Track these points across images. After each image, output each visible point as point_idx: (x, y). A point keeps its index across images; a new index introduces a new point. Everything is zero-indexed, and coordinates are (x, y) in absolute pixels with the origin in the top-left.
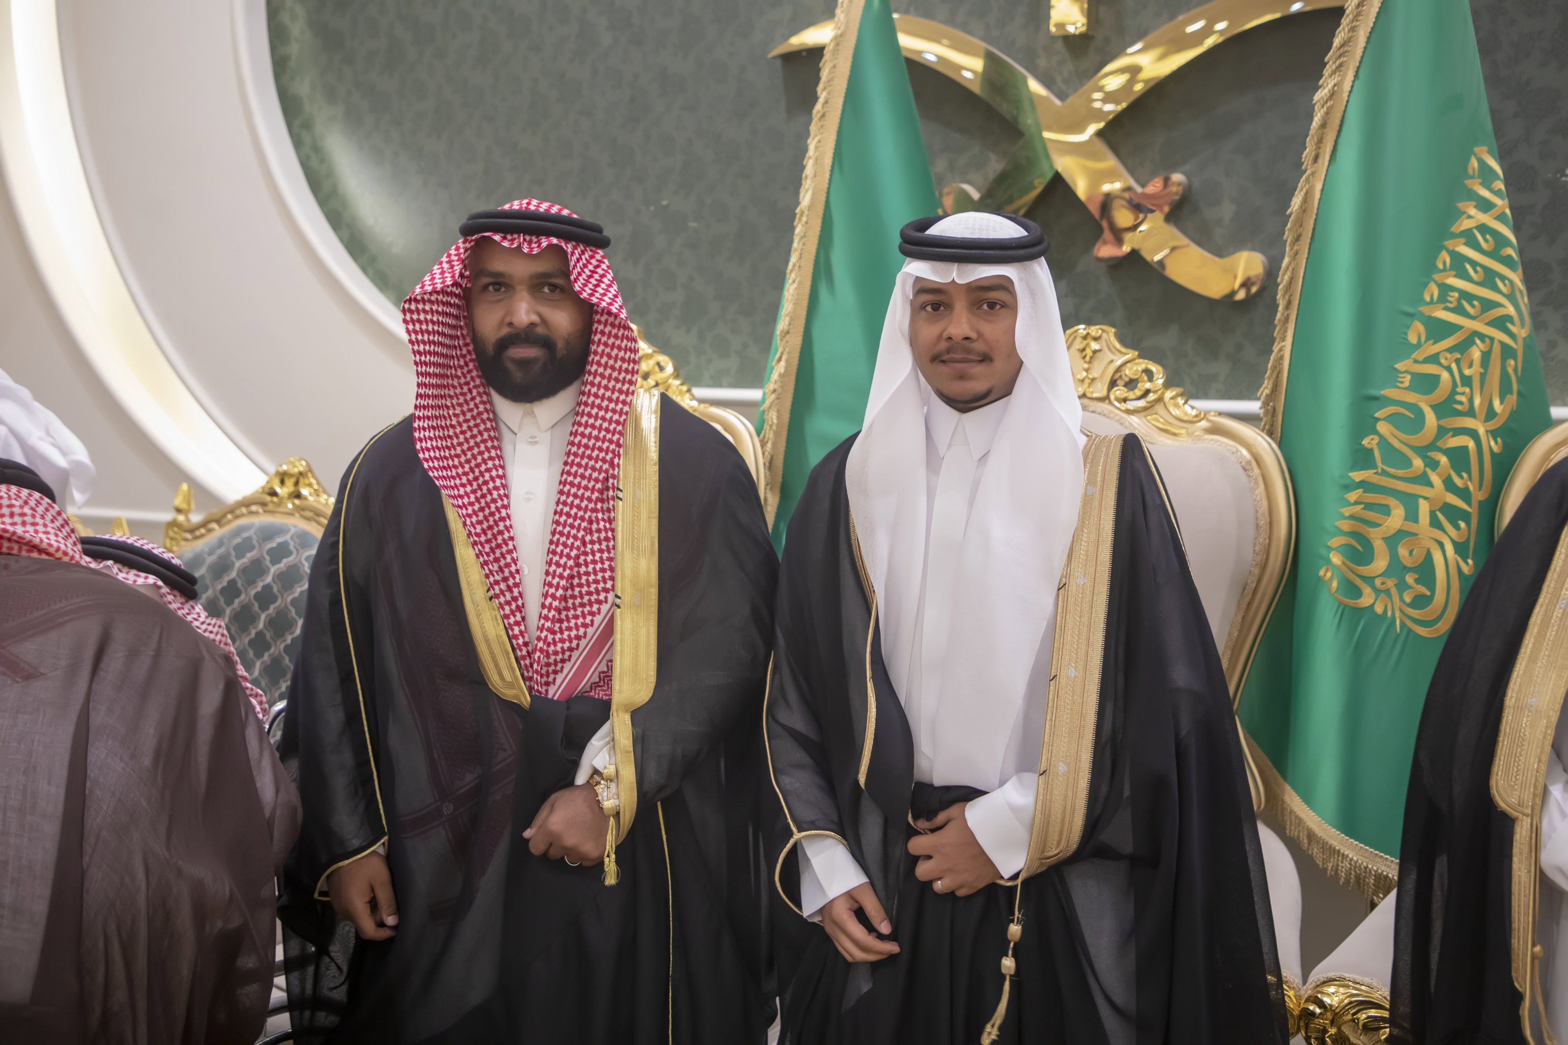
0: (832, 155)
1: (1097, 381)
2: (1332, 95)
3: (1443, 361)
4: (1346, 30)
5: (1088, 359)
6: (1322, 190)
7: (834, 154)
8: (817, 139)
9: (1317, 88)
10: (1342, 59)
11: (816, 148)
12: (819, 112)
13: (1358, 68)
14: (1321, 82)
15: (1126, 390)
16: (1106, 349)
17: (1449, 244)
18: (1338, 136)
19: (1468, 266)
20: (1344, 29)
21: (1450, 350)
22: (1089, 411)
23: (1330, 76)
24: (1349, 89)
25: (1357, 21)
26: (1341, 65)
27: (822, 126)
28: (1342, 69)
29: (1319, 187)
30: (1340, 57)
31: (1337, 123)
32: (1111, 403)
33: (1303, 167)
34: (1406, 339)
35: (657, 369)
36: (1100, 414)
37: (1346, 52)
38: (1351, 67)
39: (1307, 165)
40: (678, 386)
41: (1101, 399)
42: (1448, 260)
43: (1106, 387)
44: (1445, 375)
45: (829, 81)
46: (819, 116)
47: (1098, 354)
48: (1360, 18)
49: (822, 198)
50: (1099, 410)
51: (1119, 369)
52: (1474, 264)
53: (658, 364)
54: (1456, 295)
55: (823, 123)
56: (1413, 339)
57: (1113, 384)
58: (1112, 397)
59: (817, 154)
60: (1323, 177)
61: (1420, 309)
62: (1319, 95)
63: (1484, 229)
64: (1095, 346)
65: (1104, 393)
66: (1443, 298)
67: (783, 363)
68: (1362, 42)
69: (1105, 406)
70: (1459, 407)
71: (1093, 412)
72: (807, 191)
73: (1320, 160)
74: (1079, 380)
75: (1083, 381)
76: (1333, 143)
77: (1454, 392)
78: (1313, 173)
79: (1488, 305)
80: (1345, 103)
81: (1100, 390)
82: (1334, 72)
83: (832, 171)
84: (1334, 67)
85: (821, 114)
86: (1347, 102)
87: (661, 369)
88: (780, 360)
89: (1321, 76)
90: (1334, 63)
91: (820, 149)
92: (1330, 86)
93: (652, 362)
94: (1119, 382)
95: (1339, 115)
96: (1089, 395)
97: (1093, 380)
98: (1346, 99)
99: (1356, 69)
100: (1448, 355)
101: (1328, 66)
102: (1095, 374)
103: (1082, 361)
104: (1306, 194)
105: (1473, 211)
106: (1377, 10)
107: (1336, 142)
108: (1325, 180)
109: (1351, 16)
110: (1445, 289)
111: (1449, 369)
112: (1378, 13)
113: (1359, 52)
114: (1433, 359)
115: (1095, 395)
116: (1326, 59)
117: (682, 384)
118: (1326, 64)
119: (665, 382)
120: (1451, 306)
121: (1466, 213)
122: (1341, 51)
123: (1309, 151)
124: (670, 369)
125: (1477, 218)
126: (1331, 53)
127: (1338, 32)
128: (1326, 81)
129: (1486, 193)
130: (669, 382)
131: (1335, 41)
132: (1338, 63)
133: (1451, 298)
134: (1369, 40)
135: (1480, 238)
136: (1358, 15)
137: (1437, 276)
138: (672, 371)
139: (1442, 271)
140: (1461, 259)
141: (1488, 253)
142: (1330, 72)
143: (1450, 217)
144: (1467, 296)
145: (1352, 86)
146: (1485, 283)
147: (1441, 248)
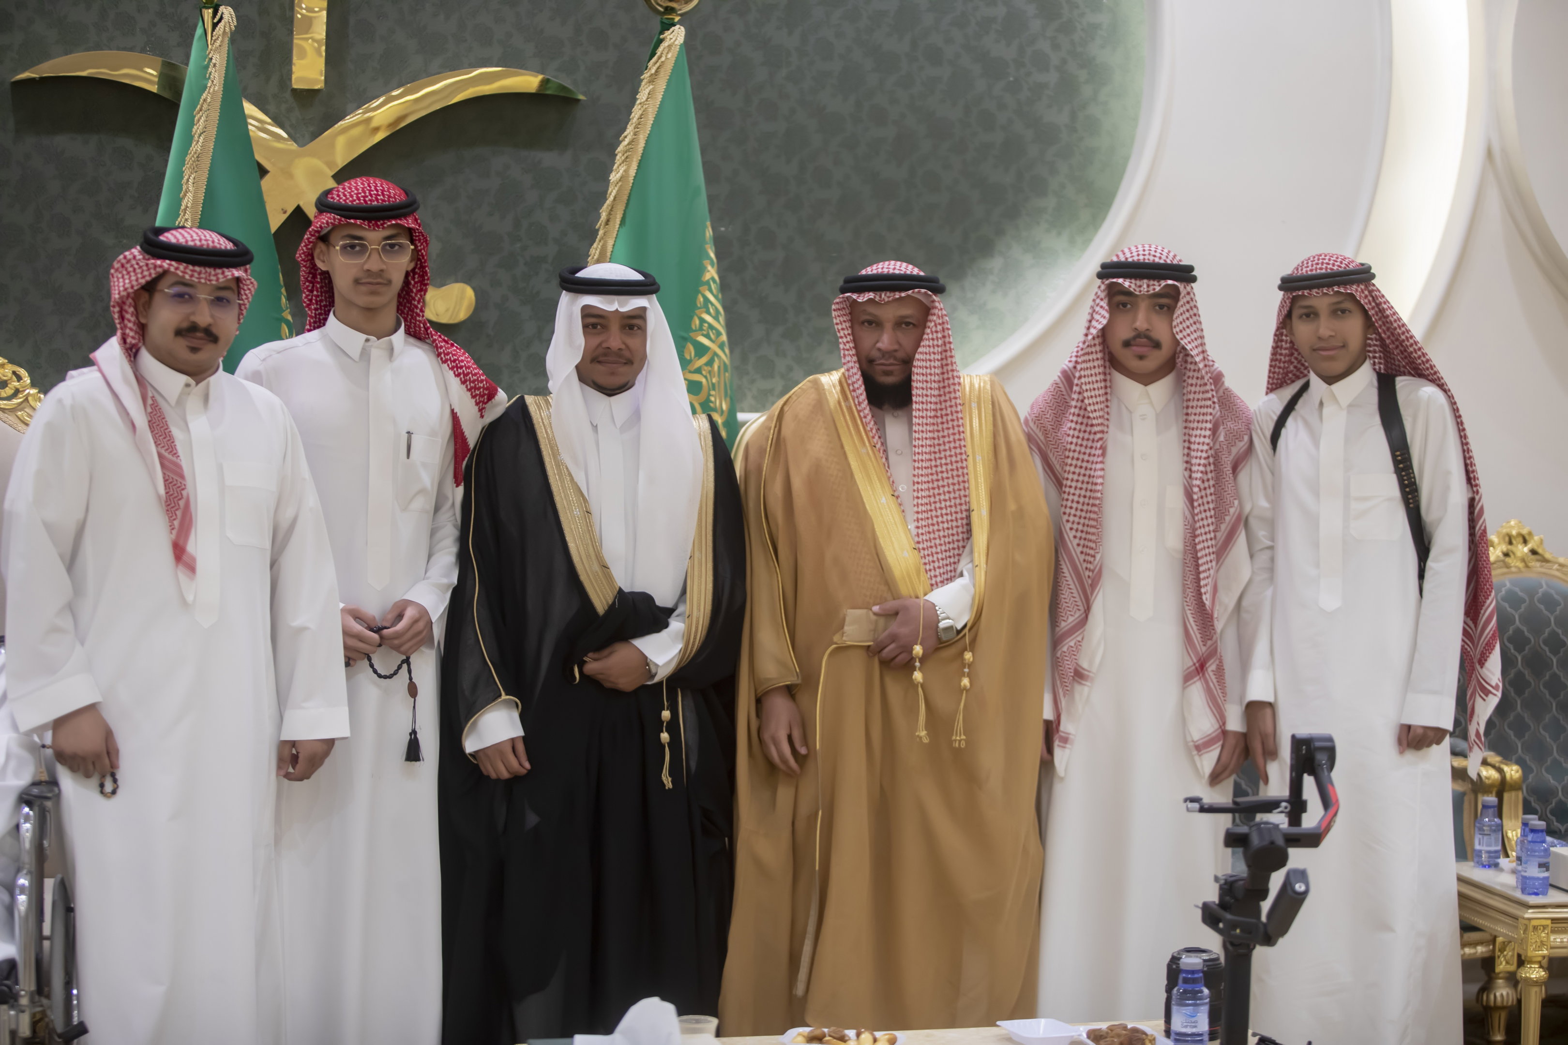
3: (704, 372)
4: (632, 134)
6: (614, 245)
7: (206, 189)
9: (611, 171)
10: (628, 153)
13: (640, 160)
14: (615, 167)
17: (701, 288)
18: (627, 207)
19: (710, 306)
21: (707, 364)
24: (634, 175)
26: (627, 157)
29: (610, 242)
30: (626, 152)
31: (626, 197)
33: (597, 227)
34: (684, 356)
35: (14, 378)
38: (635, 160)
39: (601, 225)
40: (36, 393)
42: (702, 299)
44: (704, 380)
52: (712, 304)
53: (14, 373)
54: (706, 325)
56: (688, 358)
60: (615, 236)
61: (691, 334)
62: (614, 177)
63: (713, 279)
68: (642, 144)
70: (712, 405)
73: (611, 223)
76: (623, 212)
77: (709, 395)
78: (605, 234)
79: (719, 334)
80: (631, 185)
82: (623, 162)
84: (623, 158)
86: (633, 183)
87: (19, 378)
89: (614, 164)
92: (621, 171)
95: (627, 192)
98: (632, 181)
100: (706, 368)
101: (618, 157)
104: (602, 246)
105: (709, 268)
107: (625, 211)
108: (616, 238)
109: (634, 125)
110: (702, 321)
111: (706, 377)
112: (652, 124)
113: (640, 150)
114: (698, 371)
117: (39, 392)
118: (616, 155)
119: (24, 391)
120: (705, 333)
121: (706, 268)
122: (627, 147)
123: (604, 216)
124: (27, 380)
125: (711, 273)
126: (621, 148)
127: (625, 133)
128: (618, 167)
129: (712, 255)
130: (27, 391)
131: (623, 140)
132: (625, 155)
133: (705, 328)
134: (647, 142)
135: (713, 286)
136: (639, 124)
137: (697, 312)
138: (29, 381)
139: (699, 308)
140: (706, 300)
141: (716, 297)
142: (621, 161)
143: (702, 270)
144: (711, 327)
145: (636, 173)
146: (716, 318)
147: (699, 292)
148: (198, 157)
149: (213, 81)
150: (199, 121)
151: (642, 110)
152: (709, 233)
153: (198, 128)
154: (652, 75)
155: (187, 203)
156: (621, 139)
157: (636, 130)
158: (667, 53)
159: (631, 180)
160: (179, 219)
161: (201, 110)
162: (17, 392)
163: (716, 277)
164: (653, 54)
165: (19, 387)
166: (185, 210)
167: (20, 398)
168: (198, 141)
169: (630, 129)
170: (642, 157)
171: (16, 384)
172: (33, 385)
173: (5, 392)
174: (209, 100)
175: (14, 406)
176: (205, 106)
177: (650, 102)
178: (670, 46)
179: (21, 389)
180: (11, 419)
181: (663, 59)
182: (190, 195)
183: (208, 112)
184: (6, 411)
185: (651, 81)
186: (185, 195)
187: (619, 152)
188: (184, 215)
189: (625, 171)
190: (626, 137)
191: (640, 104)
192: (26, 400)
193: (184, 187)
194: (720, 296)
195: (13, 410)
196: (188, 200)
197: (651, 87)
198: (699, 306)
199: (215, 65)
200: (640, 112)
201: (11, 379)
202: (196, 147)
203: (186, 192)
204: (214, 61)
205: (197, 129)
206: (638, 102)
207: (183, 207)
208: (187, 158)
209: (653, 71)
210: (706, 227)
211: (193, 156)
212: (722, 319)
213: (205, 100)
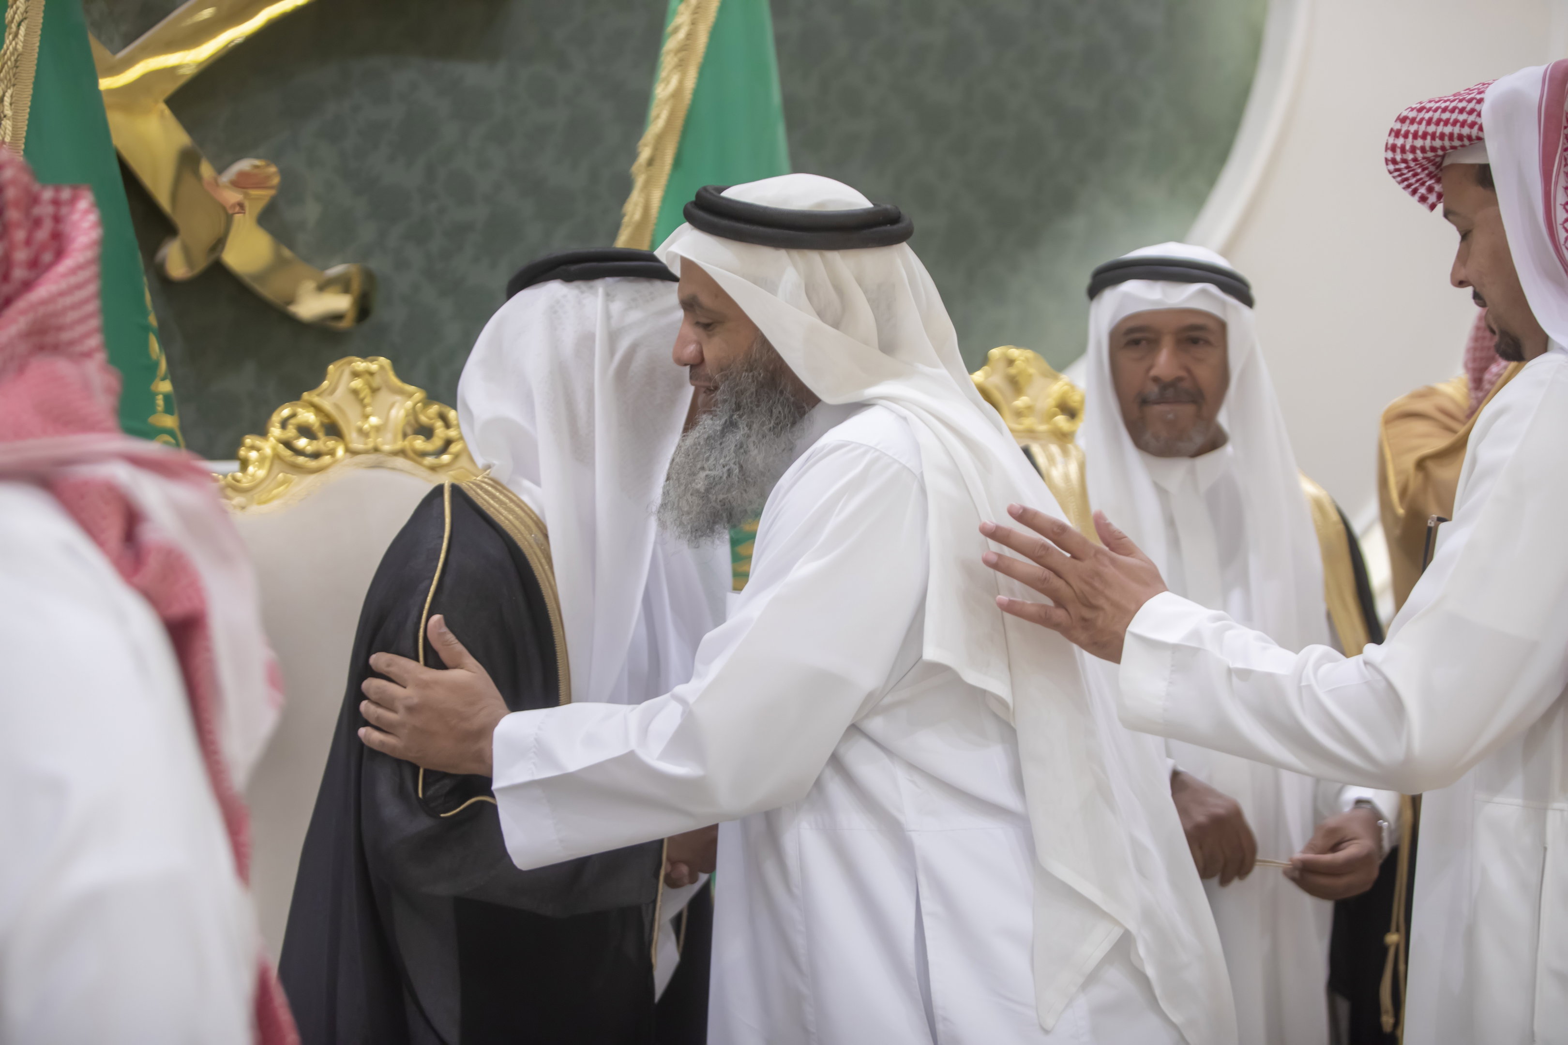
1: (382, 430)
5: (367, 401)
7: (30, 114)
8: (9, 92)
10: (684, 53)
11: (11, 104)
12: (13, 53)
13: (702, 64)
15: (423, 438)
16: (385, 389)
23: (672, 71)
24: (693, 86)
27: (15, 75)
29: (657, 196)
30: (680, 51)
31: (681, 122)
32: (408, 457)
37: (688, 46)
38: (692, 63)
41: (396, 453)
43: (399, 438)
46: (12, 58)
47: (377, 394)
51: (406, 416)
55: (14, 70)
57: (405, 436)
58: (408, 450)
62: (662, 91)
64: (374, 383)
65: (398, 446)
69: (400, 462)
71: (393, 469)
73: (656, 163)
74: (361, 430)
75: (365, 432)
80: (688, 105)
81: (392, 440)
85: (16, 56)
86: (692, 100)
89: (659, 72)
94: (410, 430)
95: (681, 114)
96: (381, 448)
97: (379, 429)
101: (668, 59)
102: (374, 421)
103: (359, 405)
104: (645, 200)
107: (680, 144)
108: (666, 186)
112: (718, 7)
113: (701, 48)
115: (387, 448)
118: (662, 57)
123: (645, 153)
126: (671, 44)
128: (669, 75)
145: (696, 84)
148: (16, 61)
153: (15, 13)
157: (696, 16)
159: (688, 94)
168: (16, 35)
169: (685, 15)
170: (705, 58)
189: (681, 82)
211: (9, 59)
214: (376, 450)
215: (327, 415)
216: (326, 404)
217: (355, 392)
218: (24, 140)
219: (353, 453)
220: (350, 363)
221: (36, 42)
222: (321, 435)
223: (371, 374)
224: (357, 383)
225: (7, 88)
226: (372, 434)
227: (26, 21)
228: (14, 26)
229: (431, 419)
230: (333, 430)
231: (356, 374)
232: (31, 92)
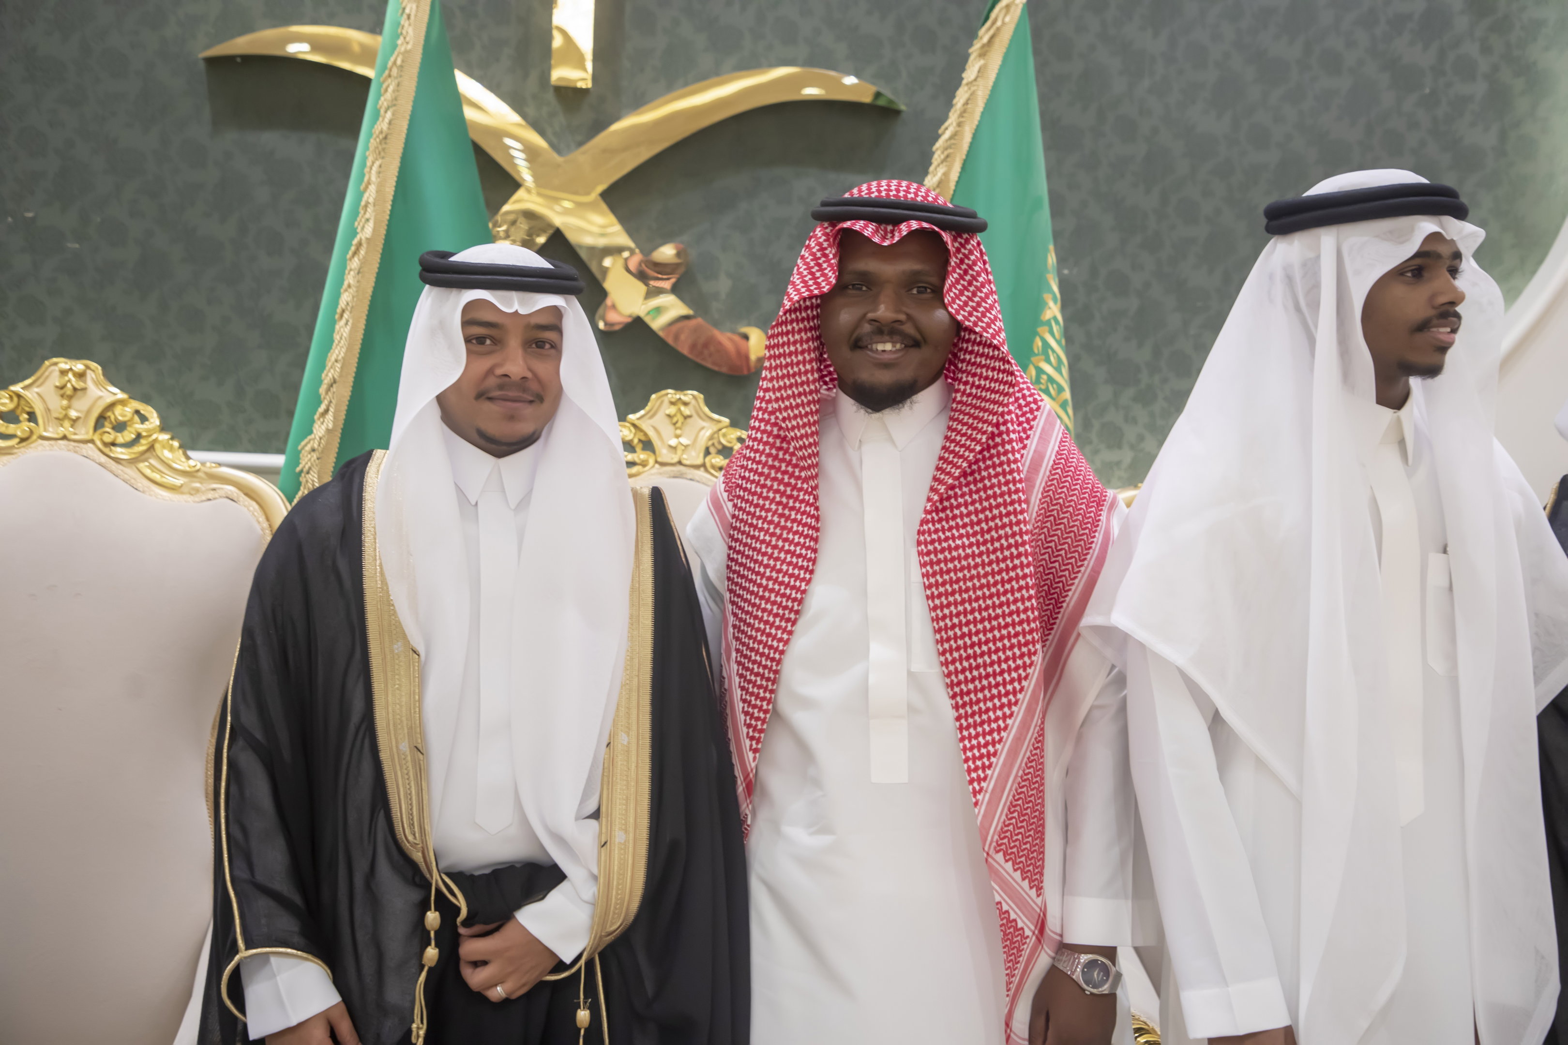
0: (394, 184)
1: (689, 448)
2: (940, 184)
4: (955, 124)
5: (679, 425)
7: (397, 182)
8: (377, 163)
10: (950, 150)
11: (379, 173)
12: (381, 132)
13: (965, 160)
14: (931, 169)
15: (721, 457)
16: (695, 416)
17: (1040, 330)
19: (1050, 352)
20: (952, 123)
22: (687, 479)
23: (939, 165)
24: (956, 179)
25: (963, 117)
26: (947, 156)
27: (384, 149)
28: (949, 159)
30: (946, 149)
32: (706, 470)
35: (136, 418)
36: (698, 481)
37: (954, 144)
38: (957, 159)
40: (168, 440)
41: (697, 467)
42: (1040, 344)
43: (702, 455)
45: (392, 101)
46: (381, 137)
47: (689, 420)
48: (964, 115)
49: (383, 231)
50: (697, 478)
51: (711, 438)
52: (1053, 351)
53: (137, 412)
54: (1045, 377)
55: (384, 146)
57: (707, 452)
58: (708, 465)
59: (379, 180)
63: (1055, 318)
64: (686, 411)
65: (699, 461)
66: (1038, 381)
67: (330, 416)
68: (967, 138)
69: (701, 473)
71: (691, 480)
72: (368, 220)
74: (670, 447)
75: (673, 448)
79: (1060, 389)
80: (952, 192)
81: (695, 457)
82: (942, 162)
83: (394, 201)
84: (942, 157)
85: (384, 135)
86: (955, 191)
87: (144, 419)
88: (327, 411)
89: (930, 164)
90: (943, 153)
91: (381, 175)
93: (128, 410)
94: (712, 450)
96: (685, 462)
97: (686, 446)
99: (962, 162)
101: (936, 156)
102: (684, 441)
103: (672, 428)
105: (1051, 304)
106: (981, 109)
109: (958, 112)
110: (1040, 371)
113: (965, 146)
115: (688, 462)
116: (934, 148)
117: (172, 439)
118: (933, 153)
119: (150, 436)
120: (1043, 387)
121: (1046, 304)
122: (949, 143)
124: (155, 420)
125: (1053, 310)
126: (940, 143)
127: (946, 124)
128: (936, 169)
129: (1055, 289)
130: (154, 436)
131: (944, 133)
132: (946, 153)
133: (1042, 381)
134: (975, 136)
135: (1055, 329)
136: (965, 111)
137: (1033, 359)
138: (157, 422)
139: (1038, 355)
140: (1046, 345)
141: (1058, 342)
142: (939, 161)
143: (1039, 306)
144: (1051, 380)
145: (959, 178)
146: (1058, 369)
147: (1035, 334)
148: (386, 138)
149: (405, 38)
150: (386, 90)
151: (969, 92)
152: (1052, 259)
154: (984, 46)
155: (368, 198)
156: (940, 131)
157: (961, 119)
158: (1005, 15)
159: (952, 185)
160: (358, 219)
161: (390, 76)
162: (139, 436)
163: (1060, 318)
164: (987, 18)
165: (140, 431)
166: (366, 206)
167: (143, 445)
168: (384, 118)
169: (953, 118)
170: (968, 155)
171: (139, 426)
172: (163, 429)
173: (123, 437)
174: (399, 62)
175: (133, 456)
176: (395, 71)
177: (980, 82)
178: (1008, 7)
179: (144, 434)
180: (130, 472)
181: (999, 23)
182: (372, 188)
183: (399, 79)
184: (122, 462)
185: (982, 55)
186: (366, 188)
187: (937, 149)
188: (365, 213)
189: (946, 174)
190: (946, 129)
191: (967, 84)
192: (151, 448)
193: (366, 179)
194: (1063, 342)
195: (133, 462)
196: (370, 195)
197: (982, 62)
198: (1036, 351)
199: (409, 17)
200: (966, 96)
201: (131, 419)
202: (383, 125)
203: (369, 183)
204: (407, 11)
205: (384, 102)
206: (964, 82)
207: (363, 203)
208: (372, 141)
209: (985, 40)
210: (1047, 251)
211: (378, 137)
212: (1065, 371)
213: (395, 63)
214: (680, 463)
215: (646, 434)
216: (645, 425)
217: (669, 416)
218: (390, 203)
219: (663, 464)
220: (667, 394)
221: (405, 125)
222: (639, 448)
223: (686, 404)
224: (672, 410)
225: (377, 159)
226: (679, 452)
227: (394, 108)
228: (382, 111)
229: (730, 442)
230: (648, 445)
231: (672, 403)
232: (399, 164)
